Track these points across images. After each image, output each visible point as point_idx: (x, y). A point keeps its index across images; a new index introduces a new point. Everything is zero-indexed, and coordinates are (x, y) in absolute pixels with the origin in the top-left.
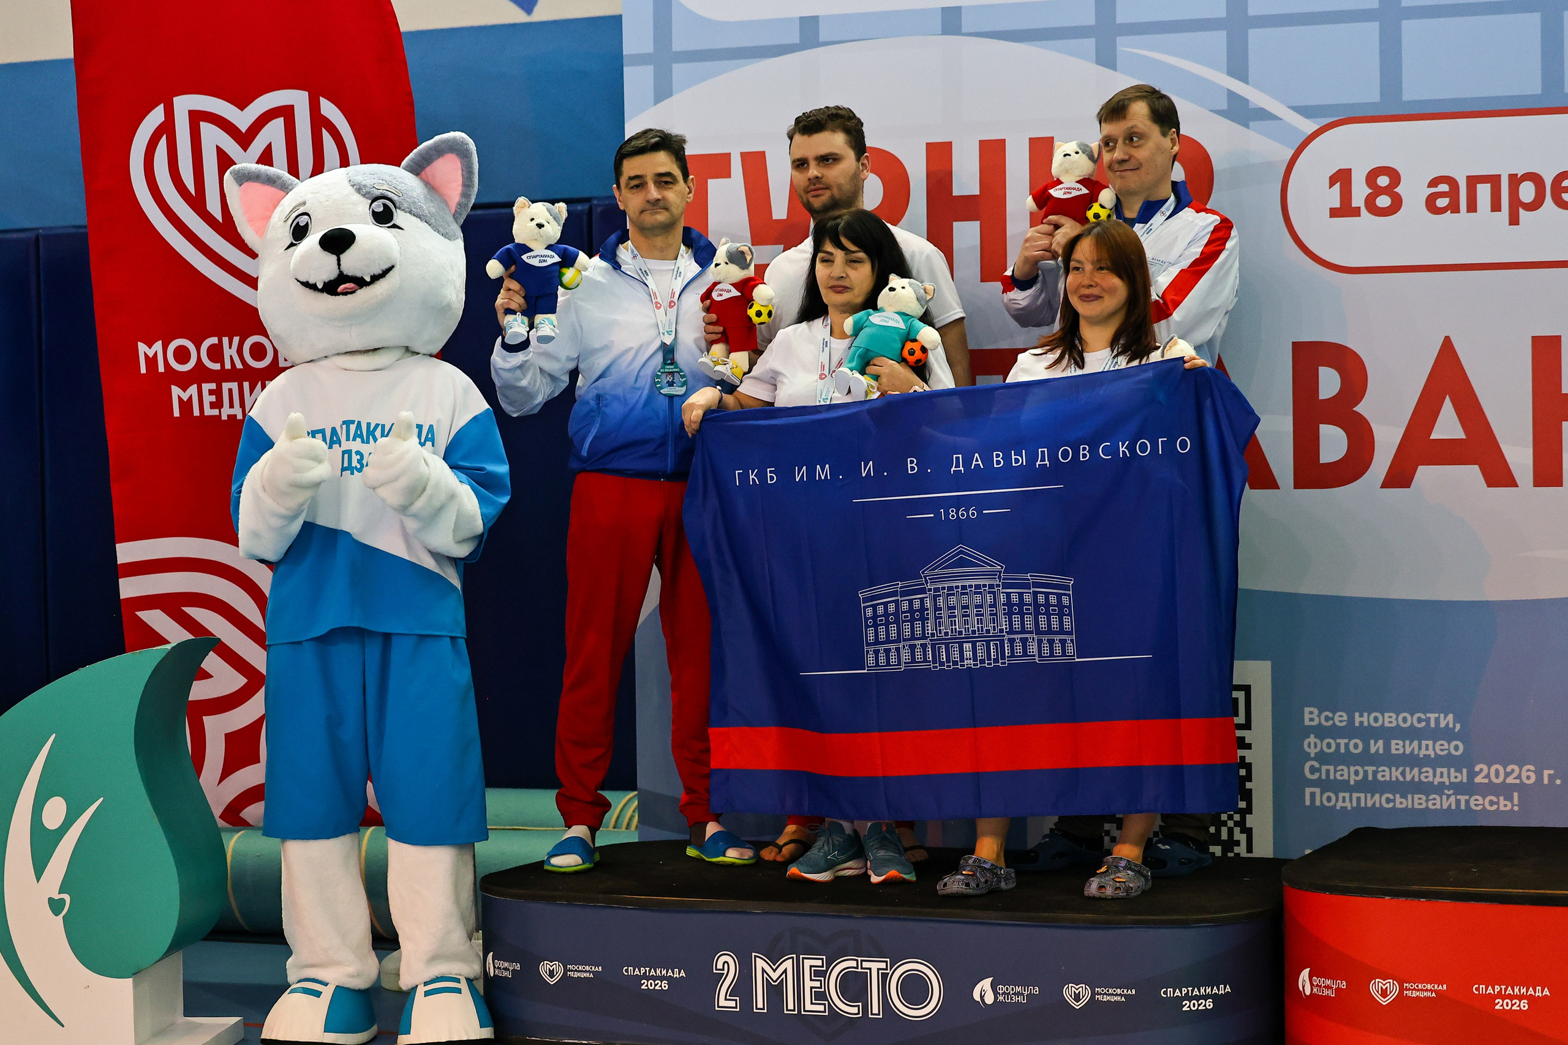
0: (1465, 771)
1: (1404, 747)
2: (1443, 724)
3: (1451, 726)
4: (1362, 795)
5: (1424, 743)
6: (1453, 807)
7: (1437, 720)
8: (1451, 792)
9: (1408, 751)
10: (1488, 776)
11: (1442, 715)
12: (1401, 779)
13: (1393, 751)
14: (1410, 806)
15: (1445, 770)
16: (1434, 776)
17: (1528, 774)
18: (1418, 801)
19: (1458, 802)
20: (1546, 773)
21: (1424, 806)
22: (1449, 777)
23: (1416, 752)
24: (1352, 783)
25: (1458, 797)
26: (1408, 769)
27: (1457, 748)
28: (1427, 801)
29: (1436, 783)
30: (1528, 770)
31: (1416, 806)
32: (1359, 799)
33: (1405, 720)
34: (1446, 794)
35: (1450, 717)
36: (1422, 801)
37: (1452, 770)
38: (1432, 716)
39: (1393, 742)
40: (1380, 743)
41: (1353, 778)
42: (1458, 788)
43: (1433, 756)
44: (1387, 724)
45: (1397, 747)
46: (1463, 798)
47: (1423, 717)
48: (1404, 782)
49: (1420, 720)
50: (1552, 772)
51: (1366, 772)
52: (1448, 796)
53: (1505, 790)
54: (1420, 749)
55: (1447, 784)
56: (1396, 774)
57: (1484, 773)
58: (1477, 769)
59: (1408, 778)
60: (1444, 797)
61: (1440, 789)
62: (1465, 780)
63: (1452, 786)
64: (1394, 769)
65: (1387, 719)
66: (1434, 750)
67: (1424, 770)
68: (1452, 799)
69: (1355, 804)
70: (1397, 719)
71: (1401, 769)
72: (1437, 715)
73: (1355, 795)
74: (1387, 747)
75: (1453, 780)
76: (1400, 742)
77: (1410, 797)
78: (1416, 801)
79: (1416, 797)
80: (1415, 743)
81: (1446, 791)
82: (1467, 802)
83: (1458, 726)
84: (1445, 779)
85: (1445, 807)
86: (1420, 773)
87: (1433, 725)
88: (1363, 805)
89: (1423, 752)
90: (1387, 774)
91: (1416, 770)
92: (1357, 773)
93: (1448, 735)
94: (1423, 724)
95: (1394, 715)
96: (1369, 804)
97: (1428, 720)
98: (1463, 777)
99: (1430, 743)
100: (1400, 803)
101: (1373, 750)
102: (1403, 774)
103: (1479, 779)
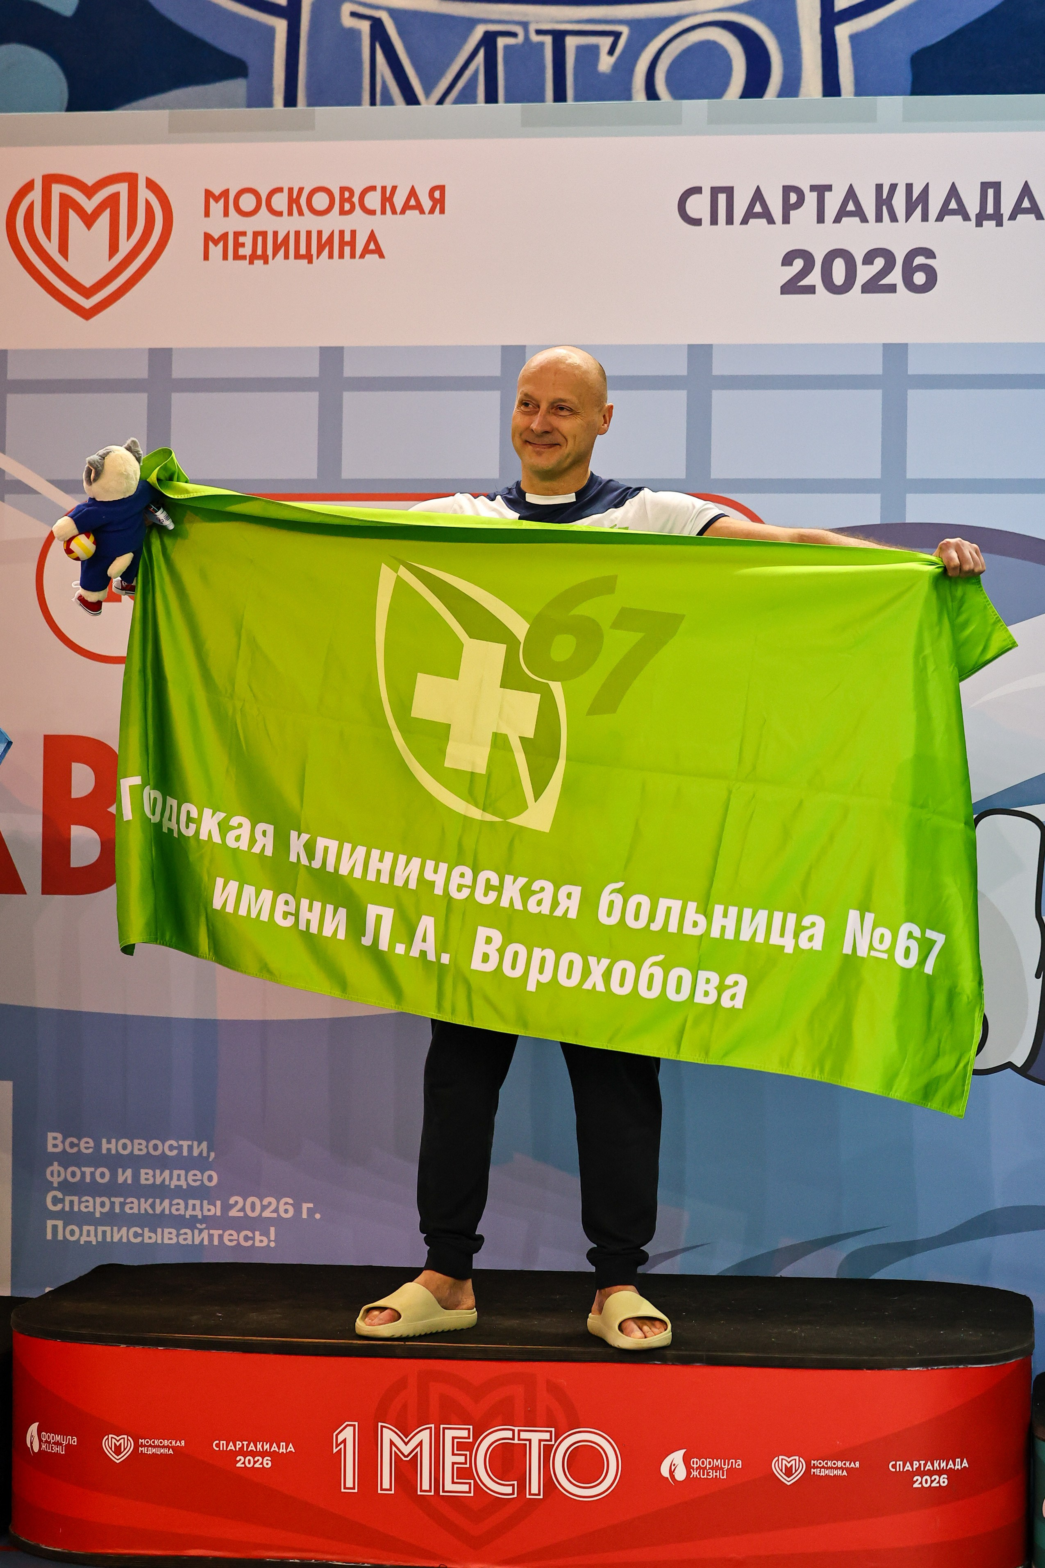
0: (218, 1203)
1: (154, 1176)
2: (196, 1153)
3: (205, 1154)
4: (108, 1229)
5: (176, 1172)
6: (206, 1242)
7: (190, 1148)
8: (204, 1226)
9: (158, 1181)
10: (243, 1209)
11: (195, 1143)
12: (150, 1211)
13: (143, 1182)
14: (159, 1241)
15: (198, 1202)
16: (186, 1208)
17: (285, 1208)
18: (168, 1236)
19: (211, 1237)
20: (305, 1206)
21: (174, 1241)
22: (202, 1209)
23: (167, 1183)
24: (98, 1215)
25: (211, 1232)
26: (158, 1201)
27: (211, 1179)
28: (178, 1236)
29: (187, 1216)
30: (286, 1203)
31: (166, 1241)
32: (104, 1233)
33: (156, 1147)
34: (198, 1228)
35: (204, 1145)
36: (173, 1236)
37: (205, 1202)
38: (185, 1144)
39: (143, 1171)
40: (129, 1172)
41: (98, 1209)
42: (210, 1222)
43: (185, 1187)
44: (136, 1152)
45: (147, 1176)
46: (216, 1233)
47: (175, 1144)
48: (155, 1215)
49: (171, 1148)
50: (311, 1205)
51: (113, 1204)
52: (201, 1231)
53: (260, 1224)
54: (171, 1179)
55: (200, 1217)
56: (145, 1206)
57: (238, 1205)
58: (232, 1201)
59: (158, 1210)
60: (196, 1232)
61: (191, 1223)
62: (219, 1213)
63: (205, 1219)
64: (143, 1200)
65: (136, 1147)
66: (186, 1180)
67: (175, 1201)
68: (205, 1234)
69: (100, 1239)
70: (147, 1147)
71: (150, 1201)
72: (190, 1143)
73: (100, 1229)
74: (136, 1176)
75: (206, 1213)
76: (151, 1172)
77: (159, 1230)
78: (166, 1236)
79: (166, 1231)
80: (167, 1173)
81: (198, 1225)
82: (221, 1237)
83: (212, 1155)
84: (198, 1213)
85: (197, 1242)
86: (171, 1205)
87: (185, 1153)
88: (109, 1239)
89: (175, 1183)
90: (136, 1205)
91: (166, 1202)
92: (103, 1205)
93: (201, 1163)
94: (175, 1152)
95: (144, 1143)
96: (116, 1239)
97: (180, 1148)
98: (215, 1210)
99: (182, 1172)
100: (149, 1237)
101: (121, 1180)
102: (153, 1205)
103: (233, 1213)
